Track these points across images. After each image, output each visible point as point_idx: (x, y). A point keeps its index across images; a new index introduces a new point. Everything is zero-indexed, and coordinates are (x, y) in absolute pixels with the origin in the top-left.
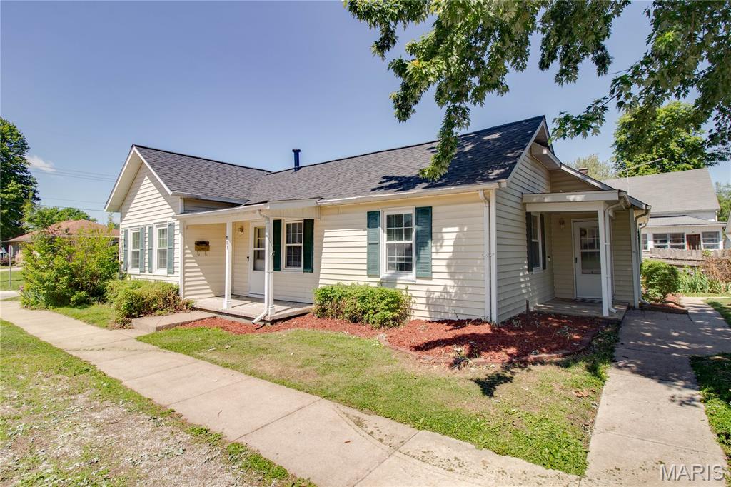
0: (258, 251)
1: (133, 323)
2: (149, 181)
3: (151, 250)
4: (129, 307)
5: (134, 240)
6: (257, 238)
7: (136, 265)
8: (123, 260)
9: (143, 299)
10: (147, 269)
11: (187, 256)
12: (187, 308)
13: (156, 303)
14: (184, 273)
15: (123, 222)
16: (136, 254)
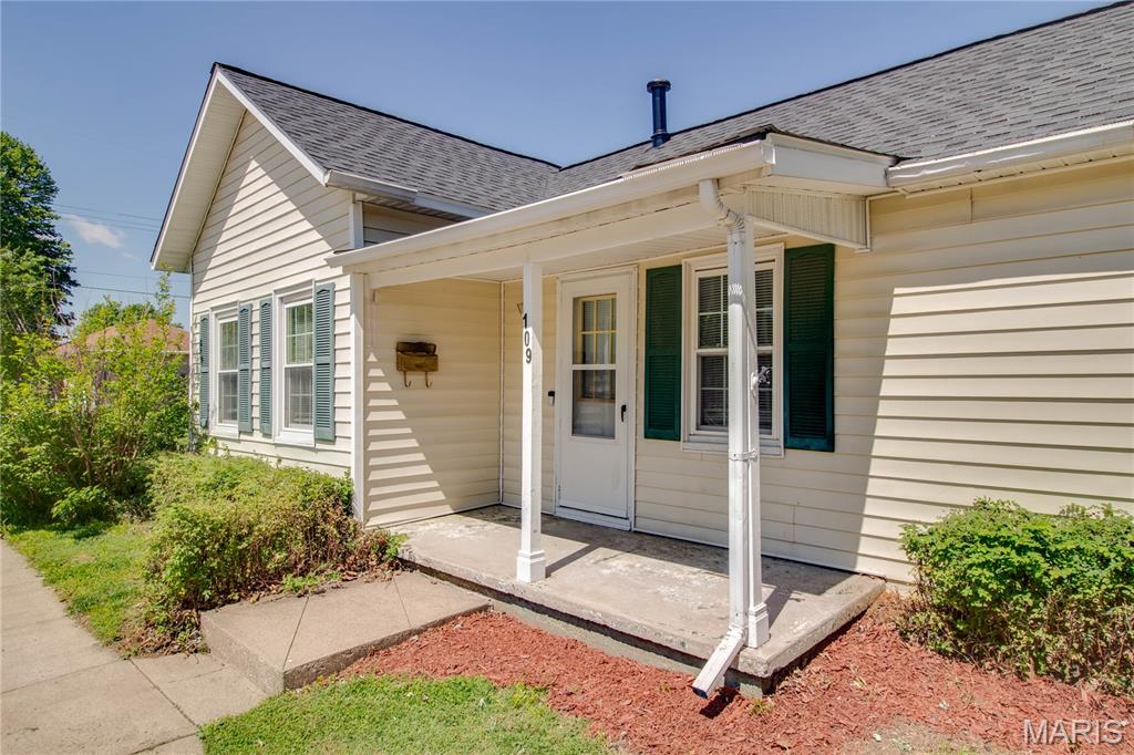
0: (584, 372)
1: (205, 630)
2: (261, 172)
3: (266, 370)
4: (193, 570)
5: (224, 344)
6: (580, 333)
7: (231, 411)
8: (198, 400)
9: (240, 538)
10: (257, 424)
11: (373, 387)
12: (380, 561)
13: (282, 545)
14: (368, 440)
15: (199, 298)
16: (230, 382)
